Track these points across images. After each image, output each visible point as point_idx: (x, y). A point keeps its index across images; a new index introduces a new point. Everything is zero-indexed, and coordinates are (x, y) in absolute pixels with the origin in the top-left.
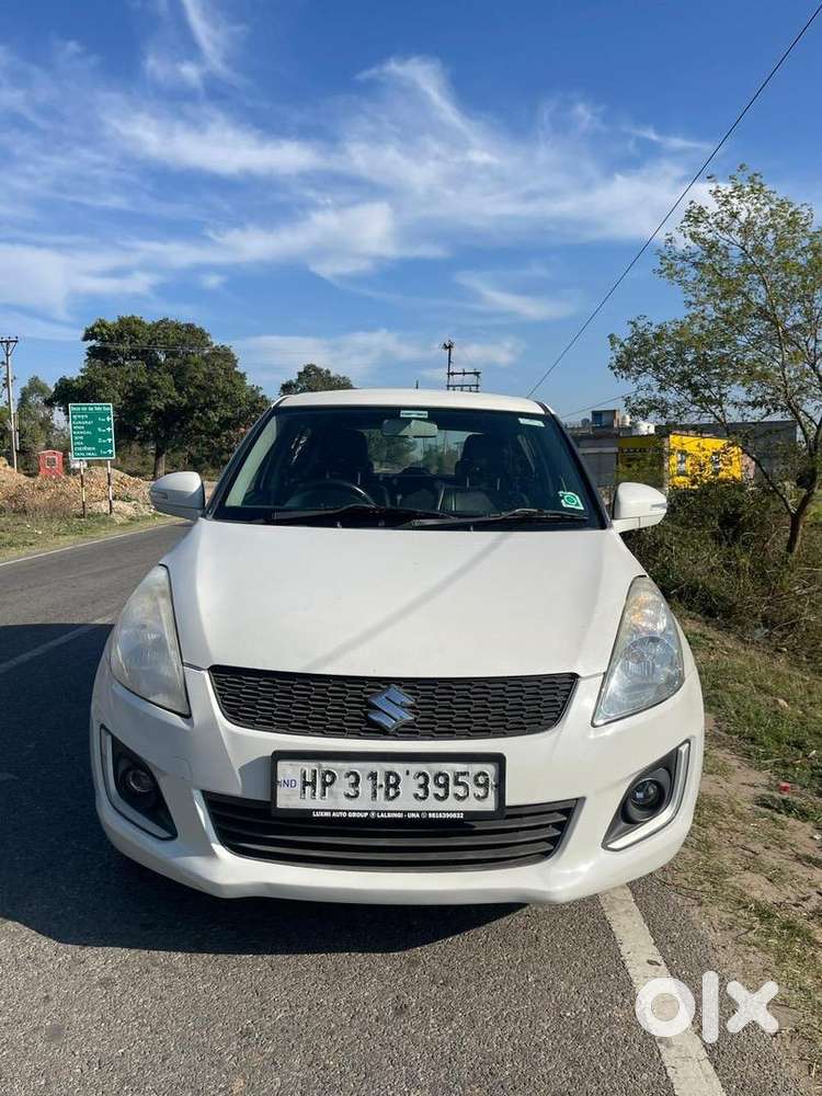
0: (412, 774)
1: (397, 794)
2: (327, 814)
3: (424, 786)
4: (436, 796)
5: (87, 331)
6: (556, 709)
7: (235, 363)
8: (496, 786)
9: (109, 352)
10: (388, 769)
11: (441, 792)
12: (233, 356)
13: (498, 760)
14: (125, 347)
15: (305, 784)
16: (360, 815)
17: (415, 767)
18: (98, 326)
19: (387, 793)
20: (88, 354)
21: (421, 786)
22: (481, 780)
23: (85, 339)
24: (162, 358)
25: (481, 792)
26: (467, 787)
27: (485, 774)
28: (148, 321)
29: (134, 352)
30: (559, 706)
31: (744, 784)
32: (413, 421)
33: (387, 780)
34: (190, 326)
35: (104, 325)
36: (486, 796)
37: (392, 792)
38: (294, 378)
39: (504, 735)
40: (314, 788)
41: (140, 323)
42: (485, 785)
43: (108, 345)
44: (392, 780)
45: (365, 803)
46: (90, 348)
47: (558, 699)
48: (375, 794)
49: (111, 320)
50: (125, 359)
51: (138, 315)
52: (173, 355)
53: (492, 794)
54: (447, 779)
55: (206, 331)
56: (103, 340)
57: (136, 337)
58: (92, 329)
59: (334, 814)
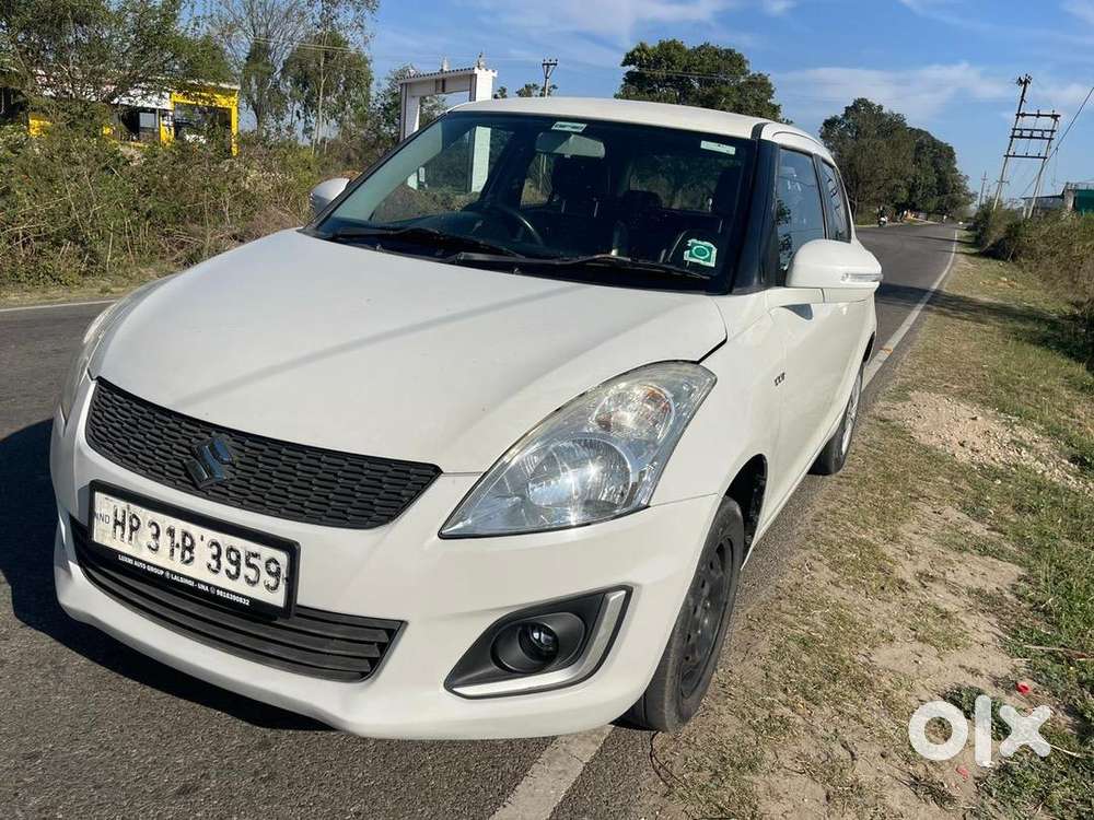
0: (207, 540)
1: (192, 558)
2: (130, 561)
3: (217, 557)
4: (228, 572)
5: (628, 55)
6: (395, 504)
7: (770, 94)
8: (287, 579)
9: (646, 79)
10: (186, 529)
11: (233, 570)
12: (770, 85)
13: (291, 548)
14: (661, 73)
15: (117, 523)
16: (156, 571)
17: (211, 535)
18: (638, 50)
19: (183, 556)
20: (626, 80)
21: (214, 557)
22: (273, 567)
23: (624, 64)
24: (697, 85)
25: (272, 581)
26: (258, 571)
27: (276, 562)
28: (689, 46)
29: (669, 79)
30: (402, 502)
31: (962, 667)
32: (573, 136)
33: (184, 540)
34: (730, 52)
35: (644, 50)
36: (275, 588)
37: (187, 555)
38: (840, 113)
39: (320, 522)
40: (123, 529)
41: (679, 48)
42: (276, 574)
43: (644, 70)
44: (188, 542)
45: (164, 560)
46: (628, 73)
47: (404, 492)
48: (172, 551)
49: (652, 44)
50: (660, 86)
51: (679, 40)
52: (708, 83)
53: (282, 587)
54: (239, 557)
55: (746, 58)
56: (641, 66)
57: (673, 63)
58: (632, 54)
59: (136, 564)
